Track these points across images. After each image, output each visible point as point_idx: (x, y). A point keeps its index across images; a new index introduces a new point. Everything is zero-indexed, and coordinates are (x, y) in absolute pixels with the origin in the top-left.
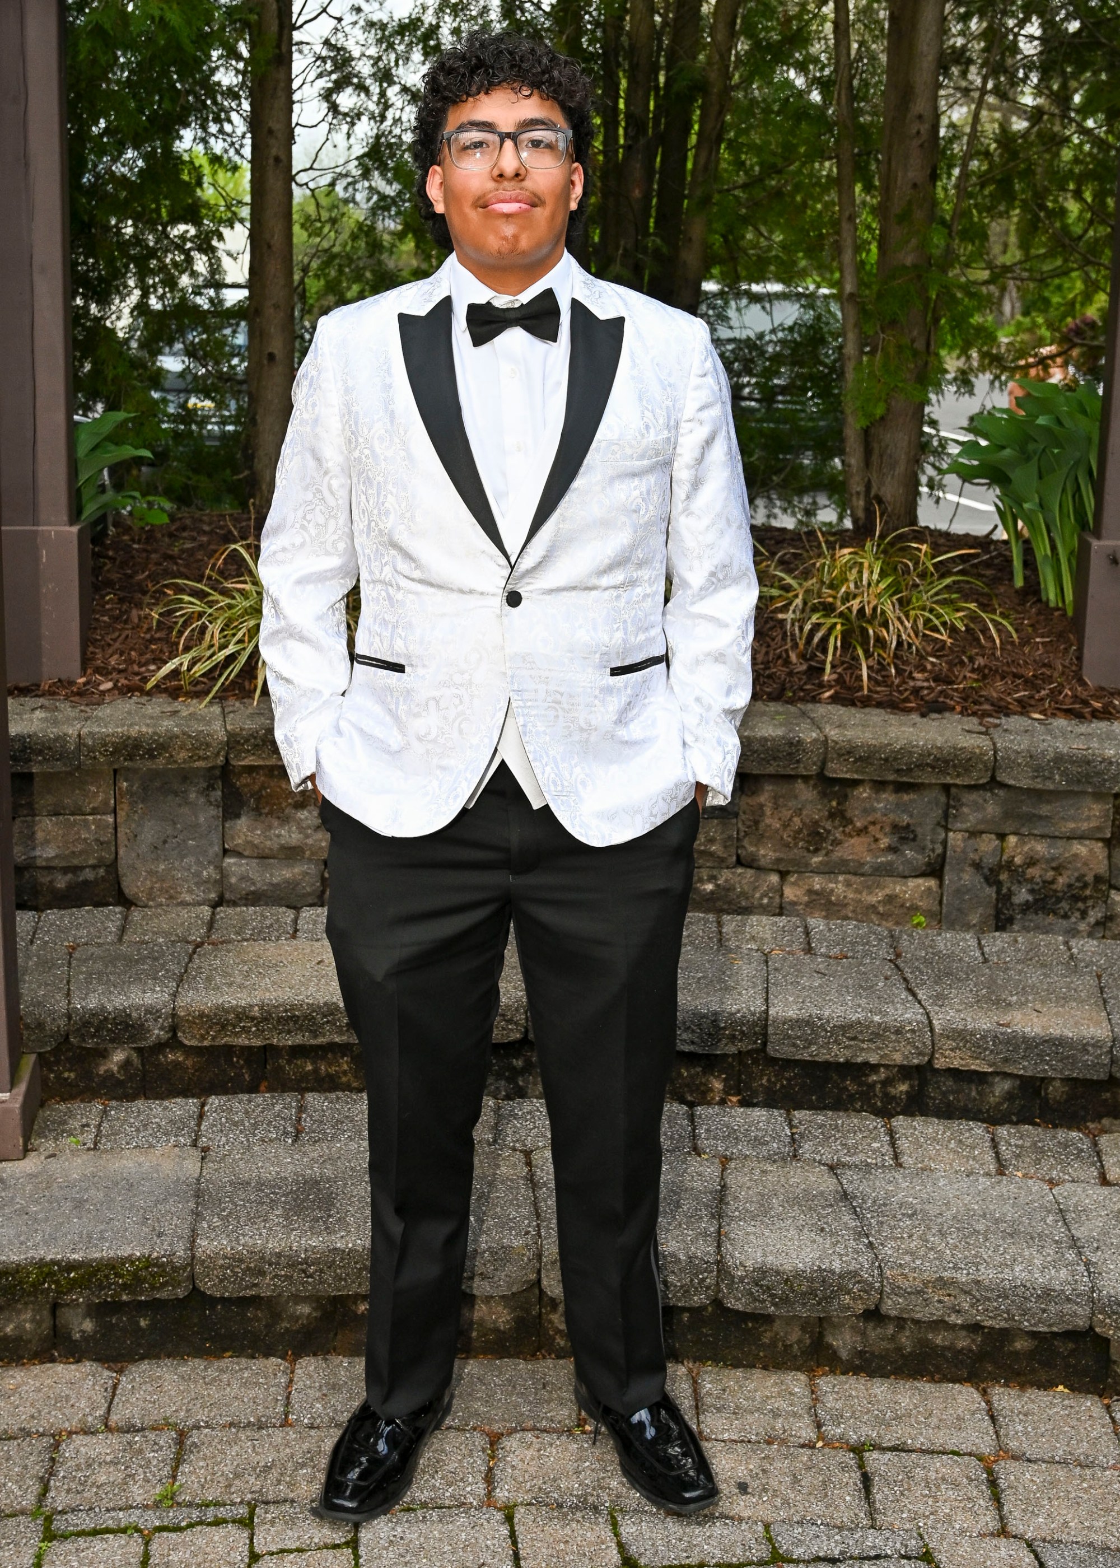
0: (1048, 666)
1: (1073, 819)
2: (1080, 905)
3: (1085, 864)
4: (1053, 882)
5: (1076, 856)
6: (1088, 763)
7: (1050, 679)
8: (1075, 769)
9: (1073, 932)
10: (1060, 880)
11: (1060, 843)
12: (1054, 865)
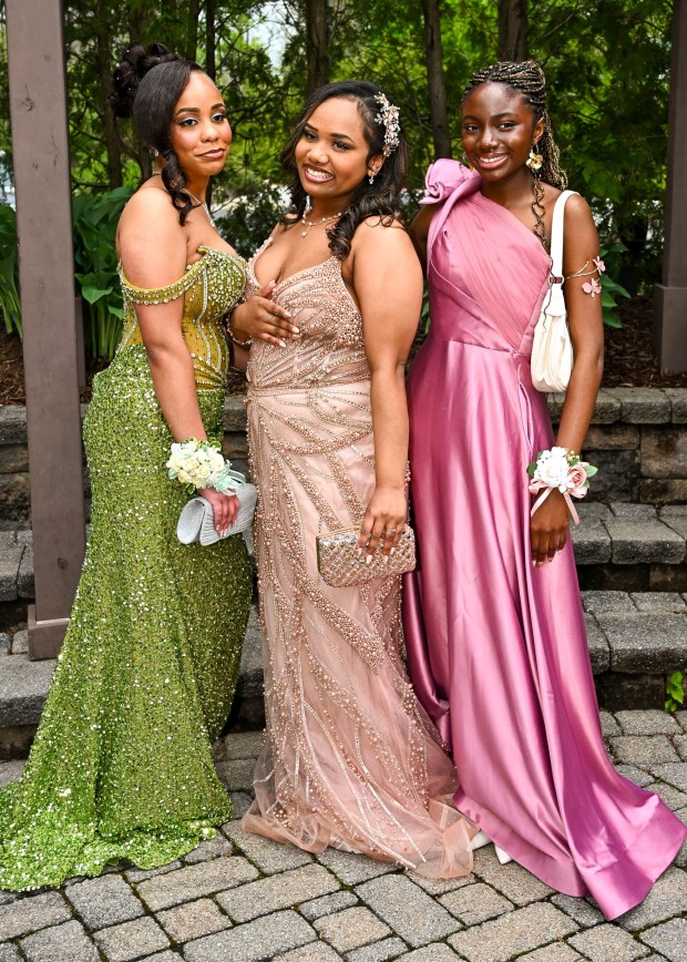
0: (11, 376)
1: (12, 461)
2: (24, 511)
3: (24, 487)
4: (6, 500)
5: (17, 482)
6: (16, 426)
7: (11, 384)
8: (8, 431)
9: (22, 528)
10: (10, 498)
11: (7, 476)
12: (5, 489)
